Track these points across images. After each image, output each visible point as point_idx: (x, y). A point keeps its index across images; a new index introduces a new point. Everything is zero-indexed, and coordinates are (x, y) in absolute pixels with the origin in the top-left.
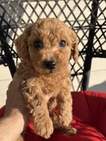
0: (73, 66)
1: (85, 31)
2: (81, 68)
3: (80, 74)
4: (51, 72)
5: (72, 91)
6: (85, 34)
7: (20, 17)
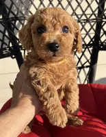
0: (80, 59)
1: (92, 24)
2: (88, 61)
3: (87, 67)
4: (54, 55)
5: (79, 83)
6: (92, 27)
7: (27, 9)
